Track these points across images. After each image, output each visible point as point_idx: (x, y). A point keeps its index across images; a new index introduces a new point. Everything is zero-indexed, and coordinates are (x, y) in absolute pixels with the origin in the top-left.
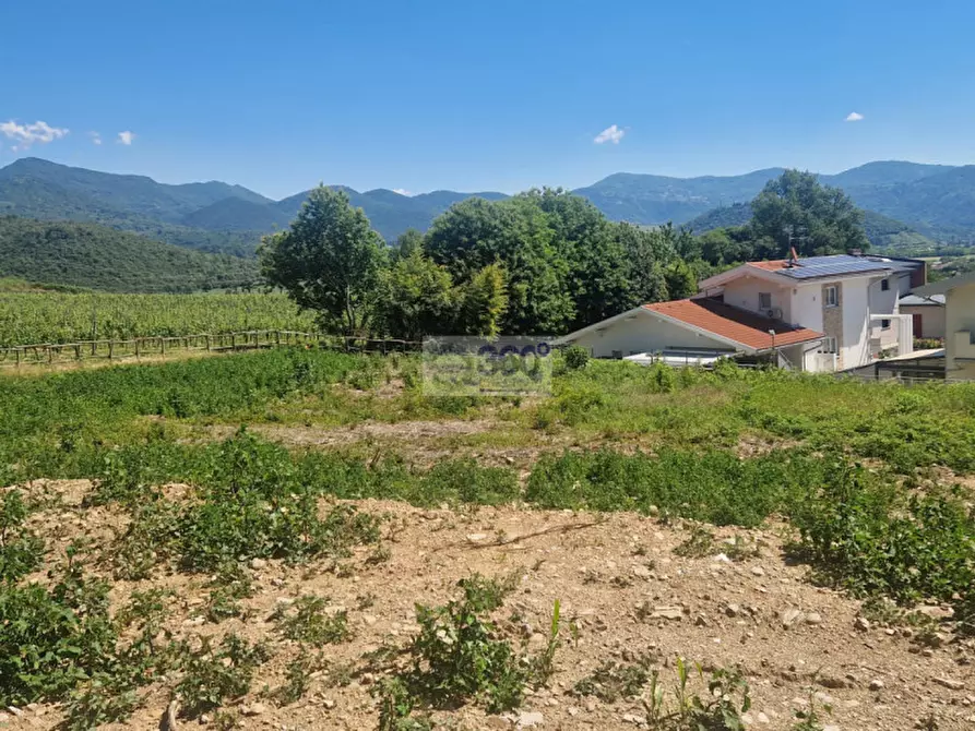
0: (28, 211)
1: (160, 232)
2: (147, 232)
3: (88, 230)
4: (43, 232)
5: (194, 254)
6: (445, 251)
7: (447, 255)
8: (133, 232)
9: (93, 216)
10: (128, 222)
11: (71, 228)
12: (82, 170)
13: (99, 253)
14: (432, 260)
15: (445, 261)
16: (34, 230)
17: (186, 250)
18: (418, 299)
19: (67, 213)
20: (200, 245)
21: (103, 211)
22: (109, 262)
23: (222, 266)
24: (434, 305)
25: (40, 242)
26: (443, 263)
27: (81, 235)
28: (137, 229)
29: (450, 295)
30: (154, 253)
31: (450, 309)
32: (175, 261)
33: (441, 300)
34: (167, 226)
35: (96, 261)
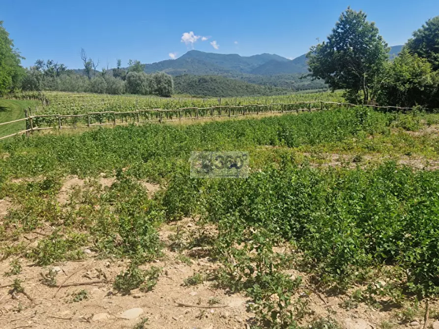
0: (192, 72)
1: (242, 78)
2: (237, 78)
3: (214, 79)
4: (197, 80)
5: (256, 86)
6: (424, 50)
7: (426, 52)
8: (232, 78)
9: (216, 73)
10: (229, 74)
11: (208, 78)
12: (212, 53)
13: (218, 88)
14: (416, 55)
15: (425, 56)
16: (194, 80)
17: (254, 85)
18: (408, 80)
19: (206, 72)
20: (259, 82)
21: (220, 70)
22: (223, 91)
23: (268, 91)
24: (419, 83)
25: (196, 85)
26: (423, 57)
27: (212, 80)
28: (233, 77)
29: (431, 76)
30: (240, 87)
31: (431, 86)
32: (249, 90)
33: (425, 80)
34: (245, 75)
35: (217, 91)
